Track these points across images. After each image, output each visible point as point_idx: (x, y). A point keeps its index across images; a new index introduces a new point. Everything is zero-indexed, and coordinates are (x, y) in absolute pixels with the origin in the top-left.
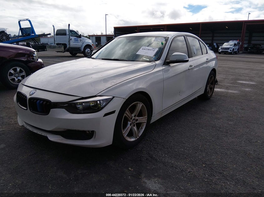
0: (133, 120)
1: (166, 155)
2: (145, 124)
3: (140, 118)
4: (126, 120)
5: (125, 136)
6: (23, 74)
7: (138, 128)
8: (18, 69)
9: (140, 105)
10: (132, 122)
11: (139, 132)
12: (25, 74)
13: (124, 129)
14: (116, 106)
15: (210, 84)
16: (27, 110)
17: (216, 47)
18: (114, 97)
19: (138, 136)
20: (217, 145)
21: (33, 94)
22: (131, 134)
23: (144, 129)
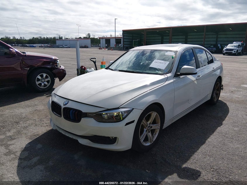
0: (148, 127)
1: (178, 160)
2: (159, 130)
3: (154, 125)
4: (143, 127)
5: (142, 141)
6: (48, 80)
7: (152, 134)
8: (45, 75)
9: (154, 114)
10: (148, 129)
11: (153, 138)
12: (50, 79)
13: (141, 135)
14: (135, 116)
15: (216, 91)
16: (61, 117)
17: (220, 48)
18: (133, 109)
19: (152, 141)
20: (223, 151)
21: (66, 104)
22: (146, 140)
23: (158, 135)
